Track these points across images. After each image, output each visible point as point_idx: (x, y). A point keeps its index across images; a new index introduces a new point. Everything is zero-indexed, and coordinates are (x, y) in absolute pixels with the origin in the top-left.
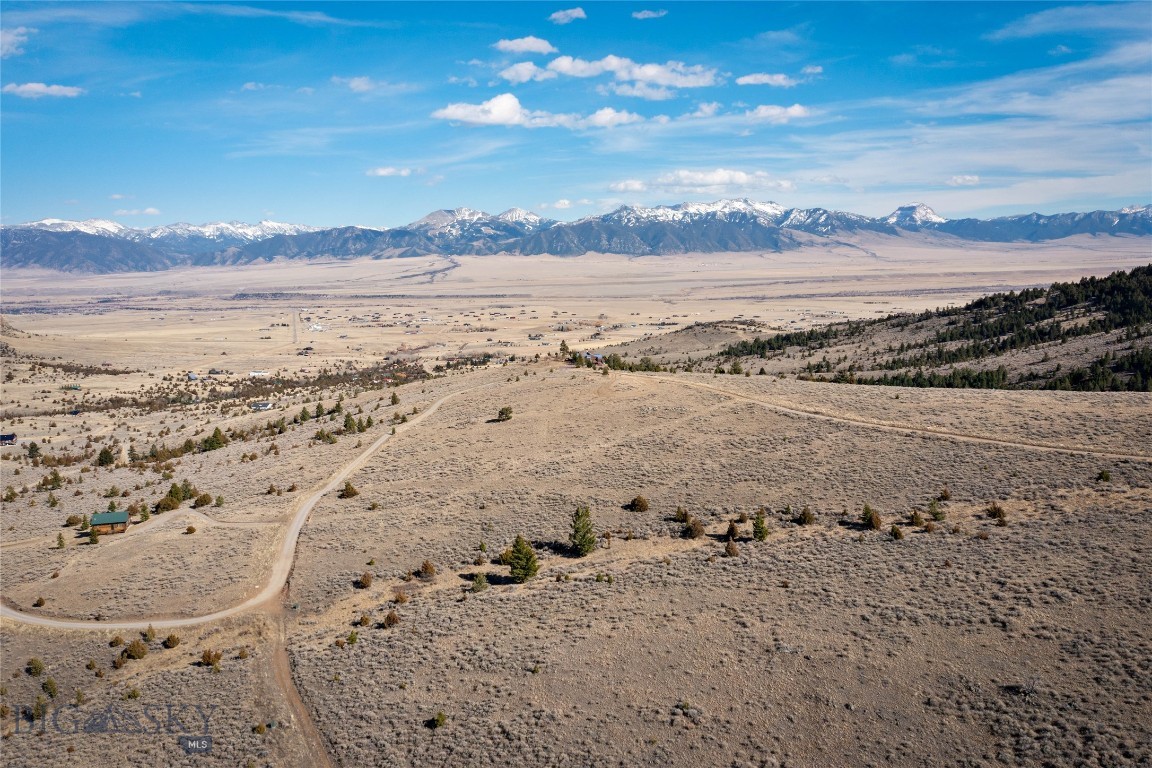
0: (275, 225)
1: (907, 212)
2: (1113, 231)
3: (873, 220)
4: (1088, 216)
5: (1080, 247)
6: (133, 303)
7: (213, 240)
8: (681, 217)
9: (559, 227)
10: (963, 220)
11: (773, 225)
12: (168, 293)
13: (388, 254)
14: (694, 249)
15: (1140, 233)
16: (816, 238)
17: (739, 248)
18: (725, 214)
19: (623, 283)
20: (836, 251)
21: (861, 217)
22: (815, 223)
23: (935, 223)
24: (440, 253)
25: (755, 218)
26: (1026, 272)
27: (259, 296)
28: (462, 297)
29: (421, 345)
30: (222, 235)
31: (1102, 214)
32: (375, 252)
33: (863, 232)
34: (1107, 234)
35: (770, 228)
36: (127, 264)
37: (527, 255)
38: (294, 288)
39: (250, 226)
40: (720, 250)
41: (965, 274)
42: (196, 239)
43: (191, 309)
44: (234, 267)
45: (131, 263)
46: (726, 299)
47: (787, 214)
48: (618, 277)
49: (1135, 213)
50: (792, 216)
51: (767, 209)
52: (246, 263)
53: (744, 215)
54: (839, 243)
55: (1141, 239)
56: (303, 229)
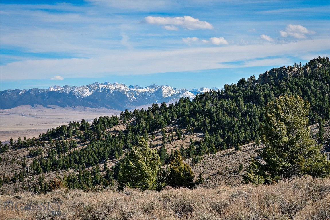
4: (28, 92)
5: (25, 115)
34: (42, 106)
49: (59, 91)
55: (64, 110)
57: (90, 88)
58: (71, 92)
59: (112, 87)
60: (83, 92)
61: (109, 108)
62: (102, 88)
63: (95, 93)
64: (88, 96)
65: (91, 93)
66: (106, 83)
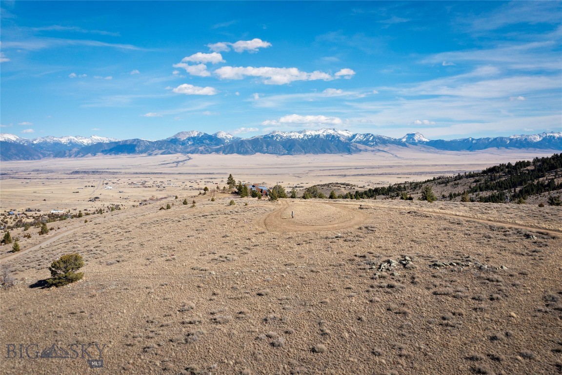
0: (99, 138)
1: (411, 136)
2: (507, 147)
3: (395, 139)
4: (495, 139)
5: (493, 154)
6: (17, 176)
7: (66, 145)
8: (302, 137)
9: (242, 141)
10: (438, 140)
11: (347, 141)
12: (38, 170)
13: (155, 153)
14: (309, 152)
15: (519, 148)
16: (368, 147)
17: (331, 152)
18: (324, 136)
19: (275, 168)
20: (378, 154)
21: (389, 138)
22: (368, 140)
23: (425, 142)
24: (182, 153)
25: (338, 137)
26: (471, 165)
27: (85, 172)
28: (191, 174)
29: (164, 197)
30: (71, 142)
31: (501, 138)
32: (149, 152)
33: (391, 145)
34: (504, 148)
35: (346, 143)
36: (19, 156)
37: (227, 154)
38: (105, 169)
39: (85, 138)
40: (322, 153)
41: (442, 165)
42: (57, 144)
43: (47, 178)
44: (76, 158)
45: (21, 156)
46: (327, 176)
47: (354, 136)
48: (272, 165)
49: (517, 138)
50: (356, 137)
51: (344, 134)
52: (82, 157)
53: (333, 136)
54: (379, 150)
55: (520, 150)
56: (113, 140)
57: (540, 136)
58: (526, 139)
59: (557, 135)
60: (535, 139)
61: (553, 149)
62: (549, 136)
63: (544, 139)
64: (538, 142)
65: (541, 139)
66: (552, 132)
